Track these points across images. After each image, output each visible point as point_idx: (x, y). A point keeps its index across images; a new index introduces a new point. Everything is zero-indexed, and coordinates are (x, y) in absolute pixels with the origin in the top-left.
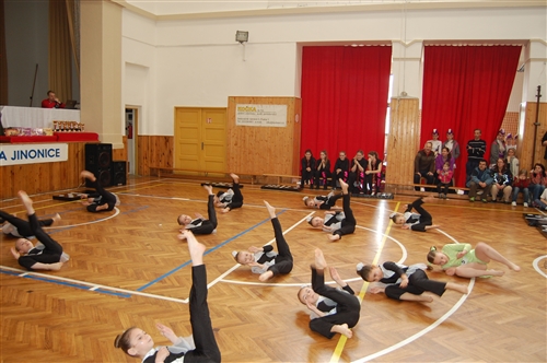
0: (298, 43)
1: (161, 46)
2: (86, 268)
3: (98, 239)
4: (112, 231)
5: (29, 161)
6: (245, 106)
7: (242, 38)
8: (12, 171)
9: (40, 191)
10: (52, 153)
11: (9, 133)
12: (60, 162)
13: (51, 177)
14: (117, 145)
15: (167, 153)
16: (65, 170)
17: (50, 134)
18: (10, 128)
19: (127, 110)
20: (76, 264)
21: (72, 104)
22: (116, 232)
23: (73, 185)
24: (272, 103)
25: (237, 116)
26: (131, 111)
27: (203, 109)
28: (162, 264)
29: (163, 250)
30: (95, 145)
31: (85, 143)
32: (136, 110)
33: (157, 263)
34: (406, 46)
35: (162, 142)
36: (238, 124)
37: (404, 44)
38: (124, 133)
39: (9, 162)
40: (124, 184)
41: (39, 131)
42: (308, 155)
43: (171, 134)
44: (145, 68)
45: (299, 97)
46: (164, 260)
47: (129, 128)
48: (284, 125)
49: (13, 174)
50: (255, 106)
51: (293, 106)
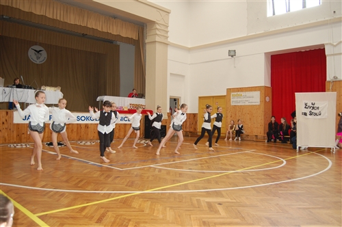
0: (265, 53)
1: (192, 64)
6: (236, 93)
7: (232, 54)
10: (126, 119)
12: (130, 124)
15: (194, 123)
21: (142, 96)
24: (251, 91)
25: (232, 100)
26: (175, 100)
27: (213, 97)
31: (145, 115)
32: (178, 99)
34: (335, 46)
35: (192, 116)
36: (232, 104)
37: (332, 45)
38: (168, 111)
42: (273, 119)
43: (197, 112)
44: (183, 76)
45: (269, 85)
48: (258, 104)
50: (242, 93)
51: (263, 92)
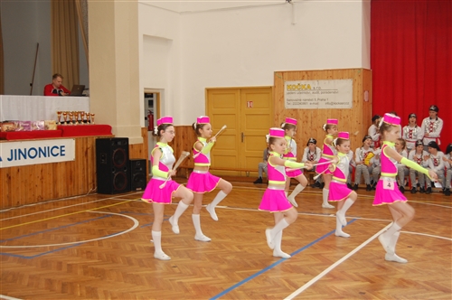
1: (187, 12)
2: (97, 297)
3: (111, 259)
4: (129, 248)
5: (29, 162)
6: (296, 83)
8: (9, 174)
9: (41, 199)
10: (55, 151)
11: (5, 127)
12: (66, 163)
13: (55, 182)
14: (135, 139)
16: (71, 172)
17: (53, 127)
18: (6, 122)
19: (146, 95)
20: (84, 291)
21: (80, 90)
22: (134, 250)
23: (81, 191)
24: (332, 78)
25: (286, 97)
26: (151, 95)
27: (241, 89)
28: (193, 293)
29: (195, 274)
30: (108, 139)
31: (95, 137)
32: (158, 94)
33: (187, 291)
35: (191, 132)
36: (288, 106)
38: (142, 123)
39: (5, 164)
40: (144, 188)
41: (39, 125)
44: (166, 41)
45: (369, 68)
46: (196, 287)
47: (150, 118)
48: (349, 106)
49: (10, 178)
50: (310, 82)
51: (360, 81)
